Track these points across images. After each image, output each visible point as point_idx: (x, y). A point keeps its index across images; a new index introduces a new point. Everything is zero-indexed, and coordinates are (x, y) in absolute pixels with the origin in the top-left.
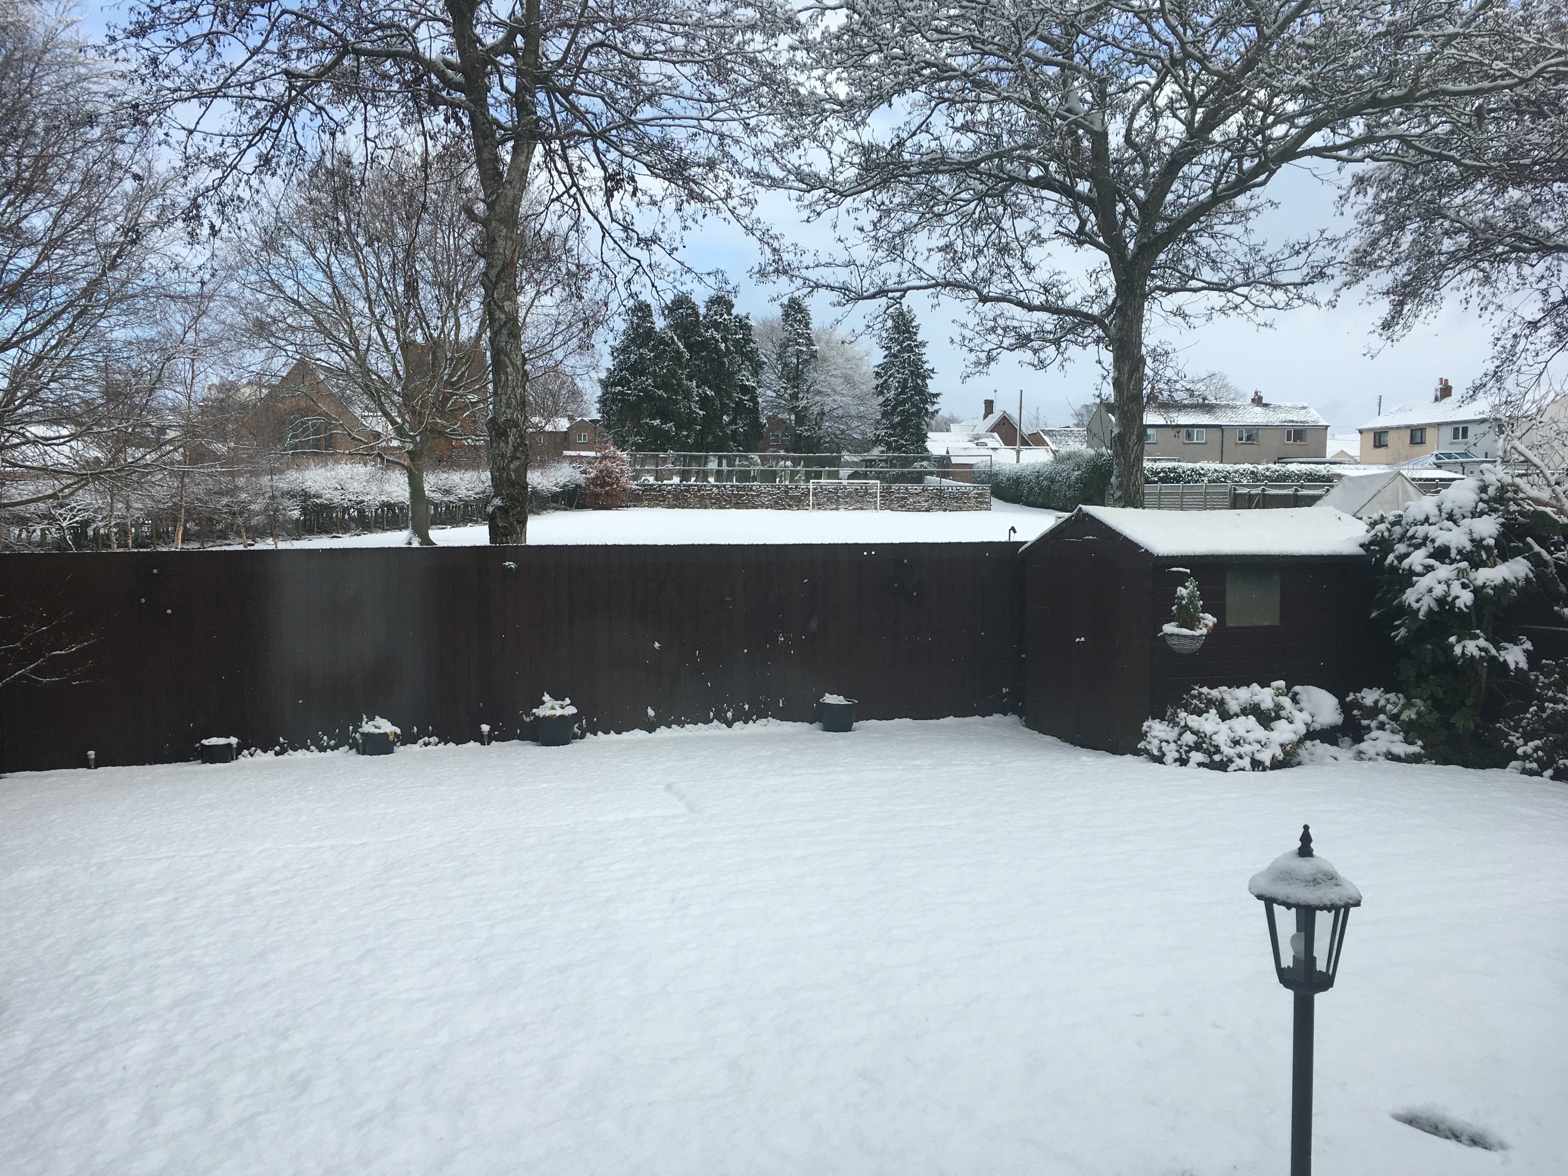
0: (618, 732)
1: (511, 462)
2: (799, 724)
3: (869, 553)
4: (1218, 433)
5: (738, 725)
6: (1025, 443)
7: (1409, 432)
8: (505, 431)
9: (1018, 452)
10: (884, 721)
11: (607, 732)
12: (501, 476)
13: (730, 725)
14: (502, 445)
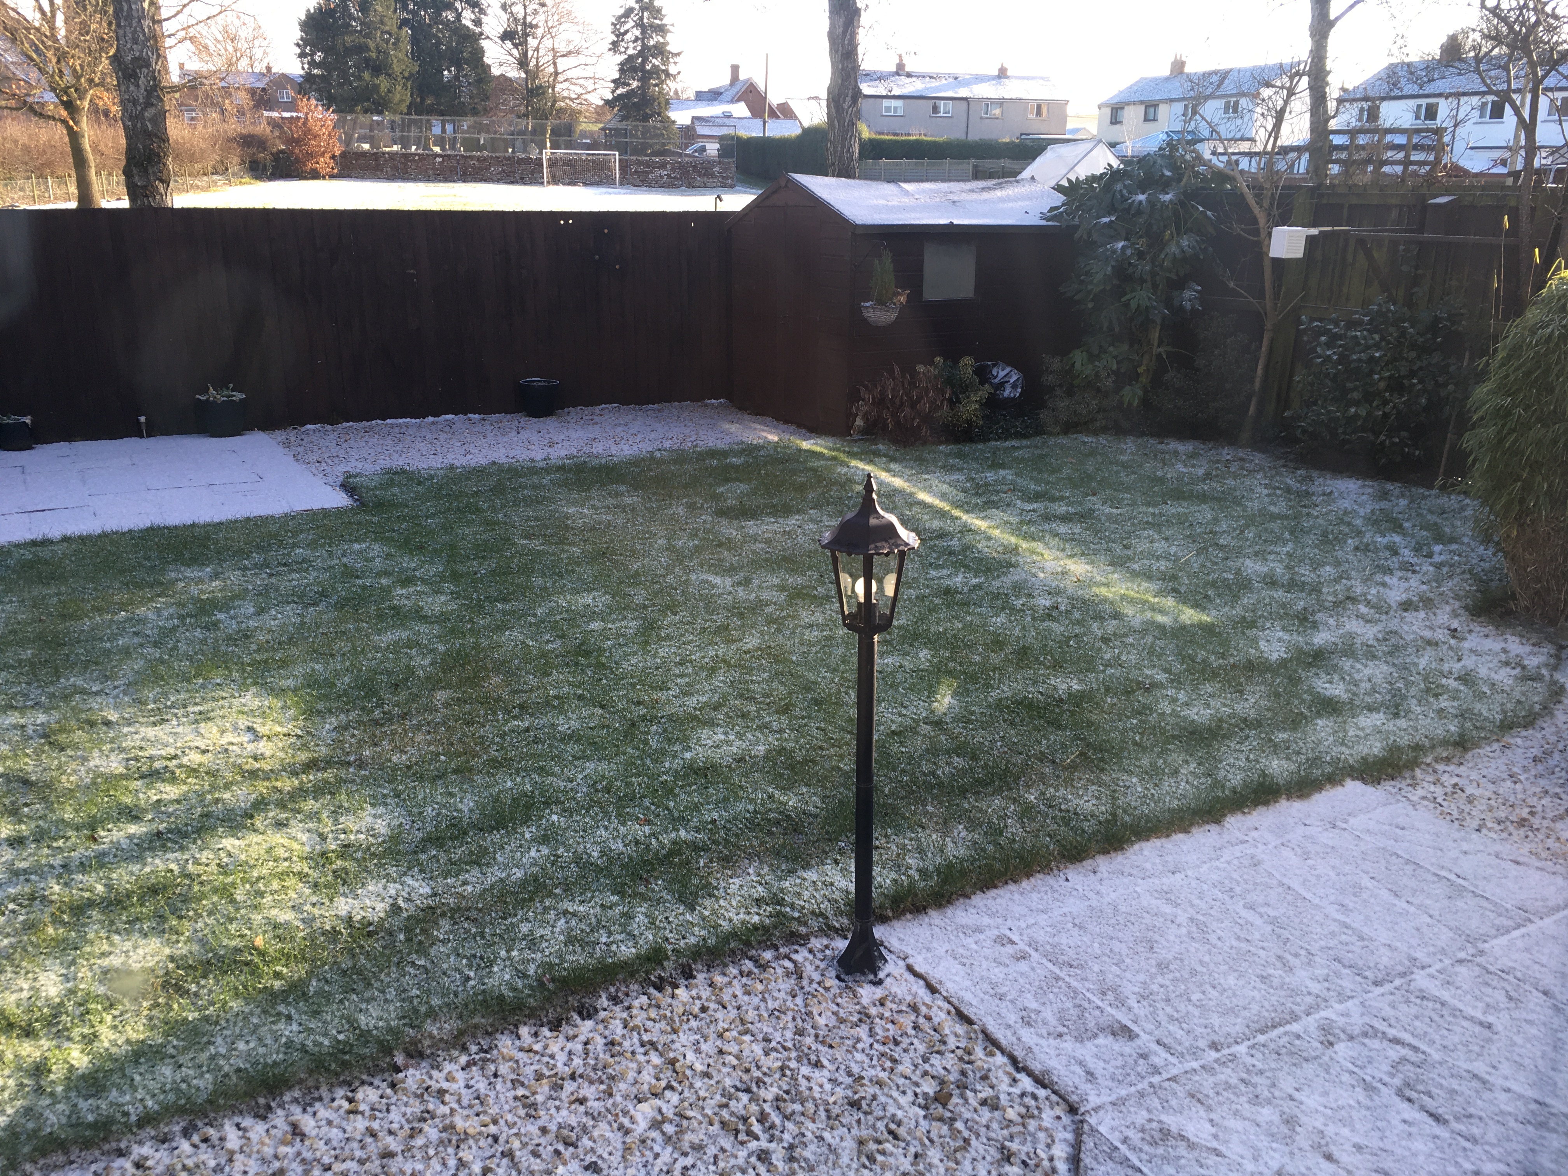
1: (144, 109)
3: (566, 222)
4: (964, 104)
6: (773, 114)
7: (1143, 108)
8: (134, 71)
9: (764, 123)
12: (134, 126)
14: (132, 88)
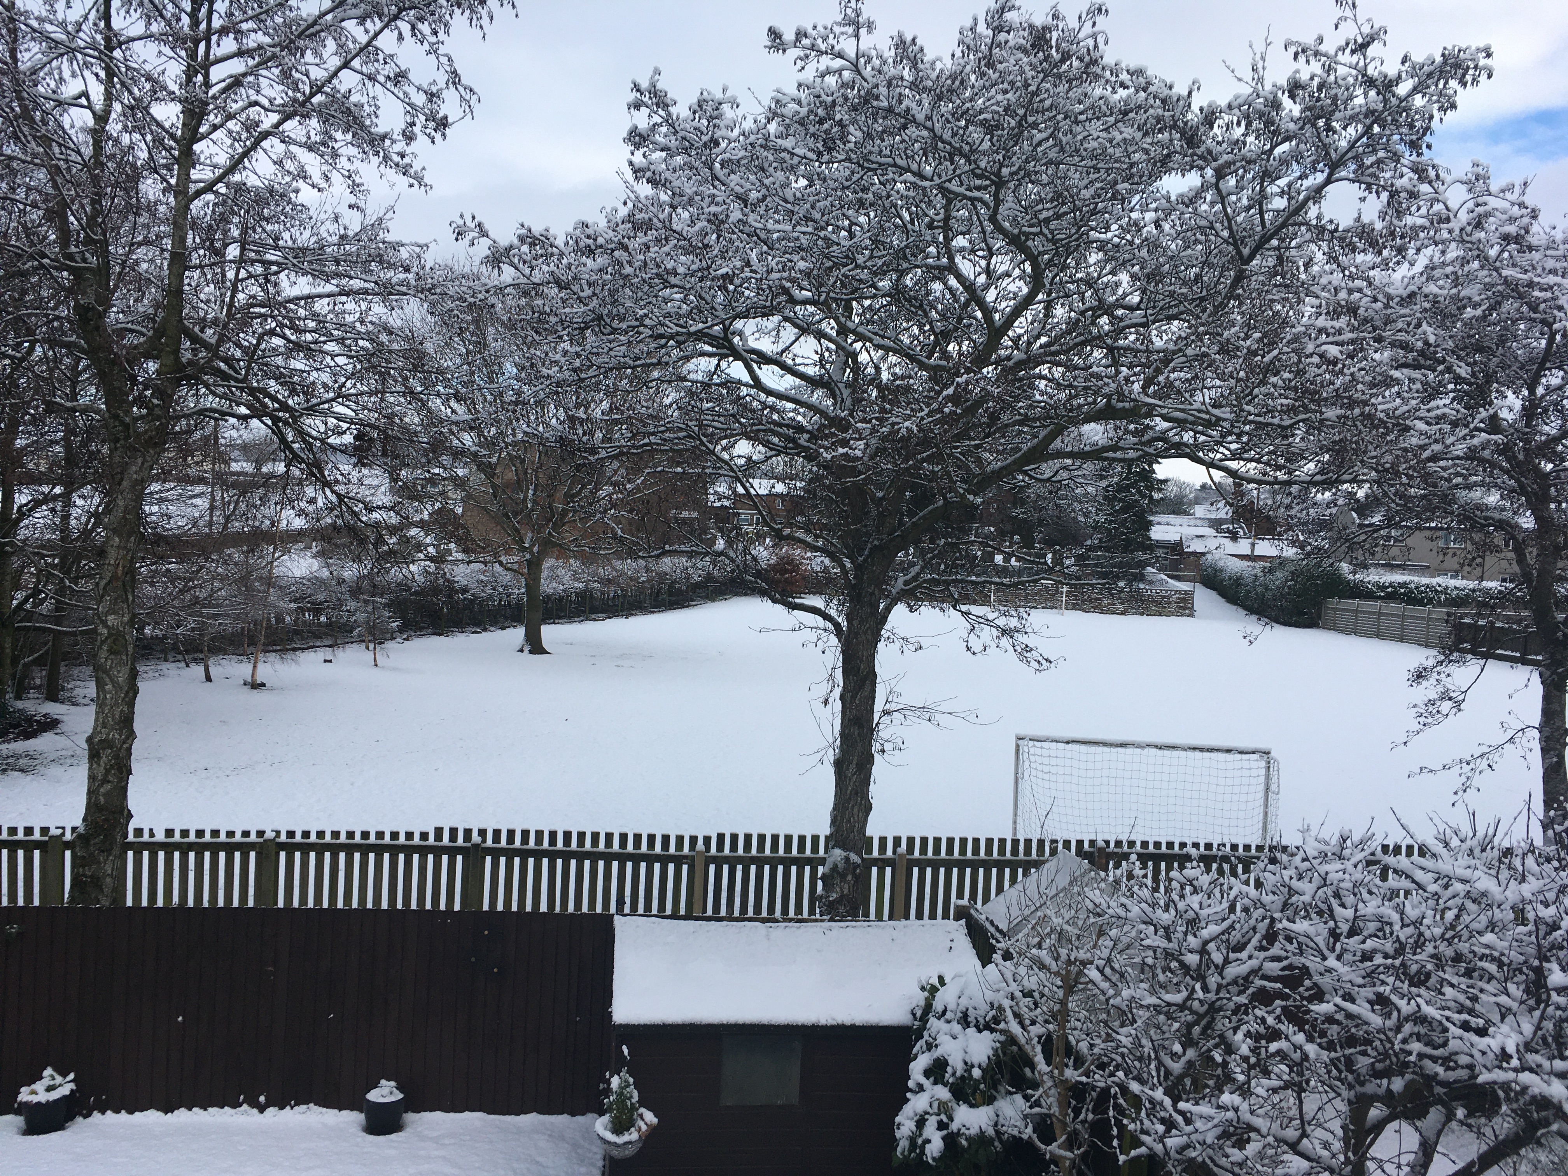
0: (131, 1112)
2: (345, 1113)
5: (271, 1111)
10: (452, 1115)
11: (117, 1111)
13: (262, 1109)
